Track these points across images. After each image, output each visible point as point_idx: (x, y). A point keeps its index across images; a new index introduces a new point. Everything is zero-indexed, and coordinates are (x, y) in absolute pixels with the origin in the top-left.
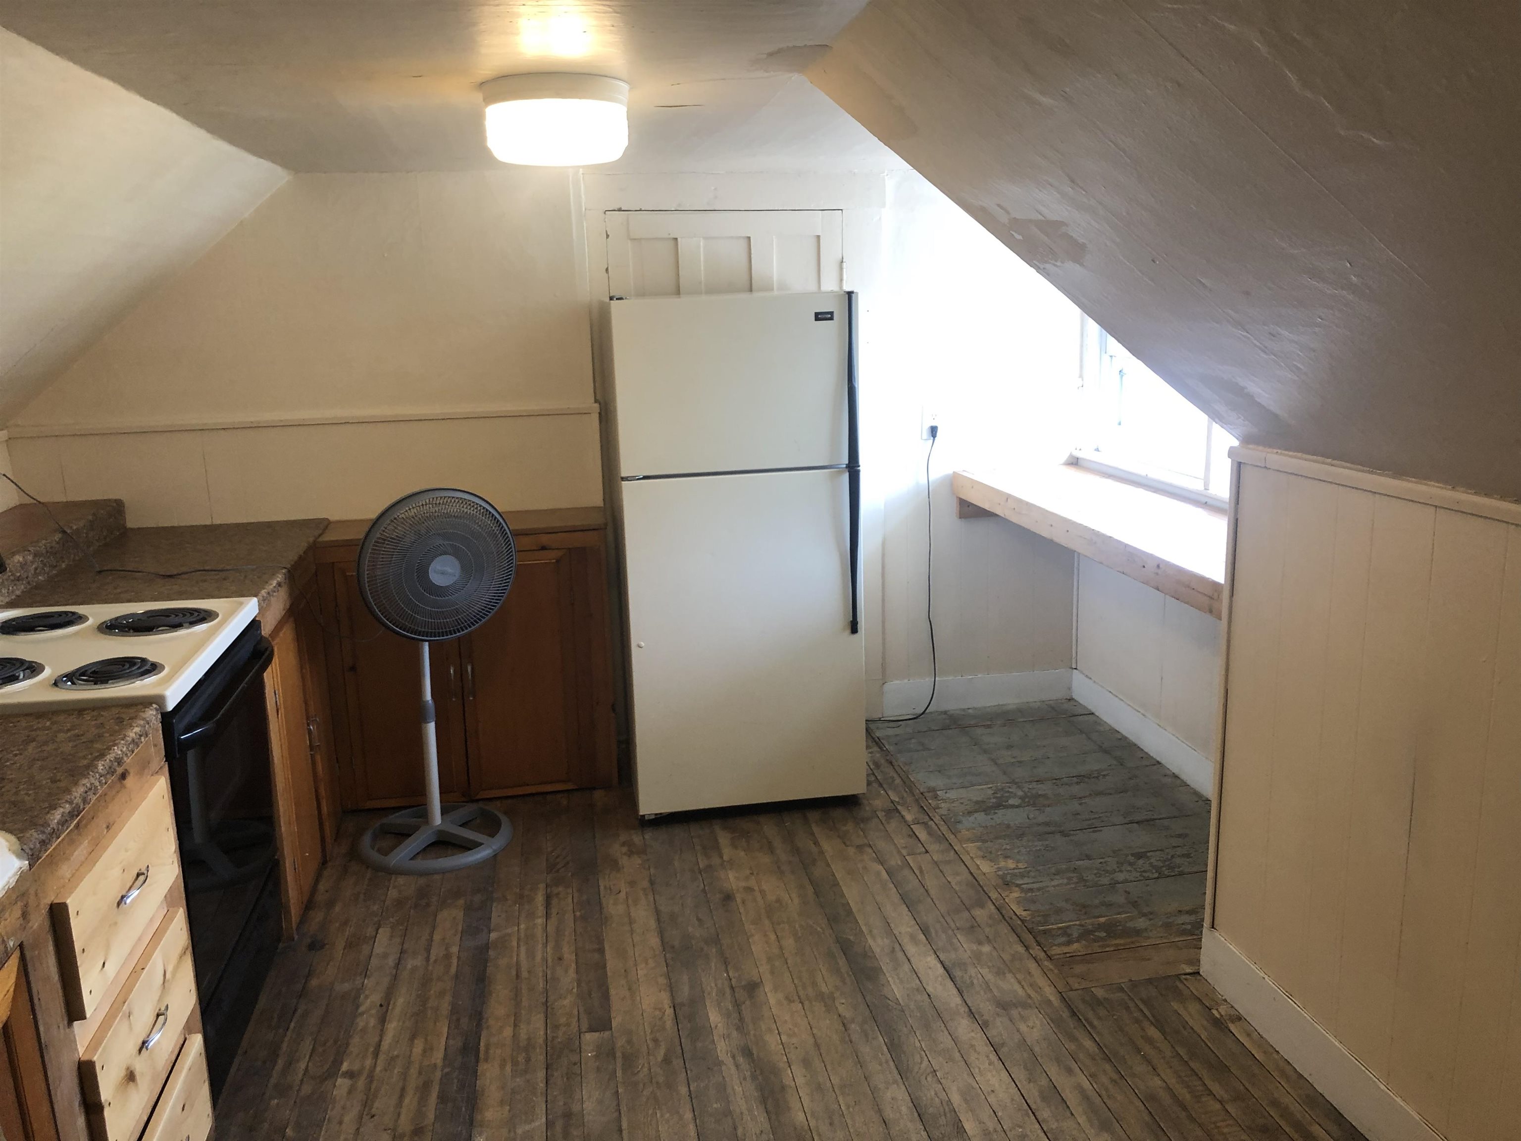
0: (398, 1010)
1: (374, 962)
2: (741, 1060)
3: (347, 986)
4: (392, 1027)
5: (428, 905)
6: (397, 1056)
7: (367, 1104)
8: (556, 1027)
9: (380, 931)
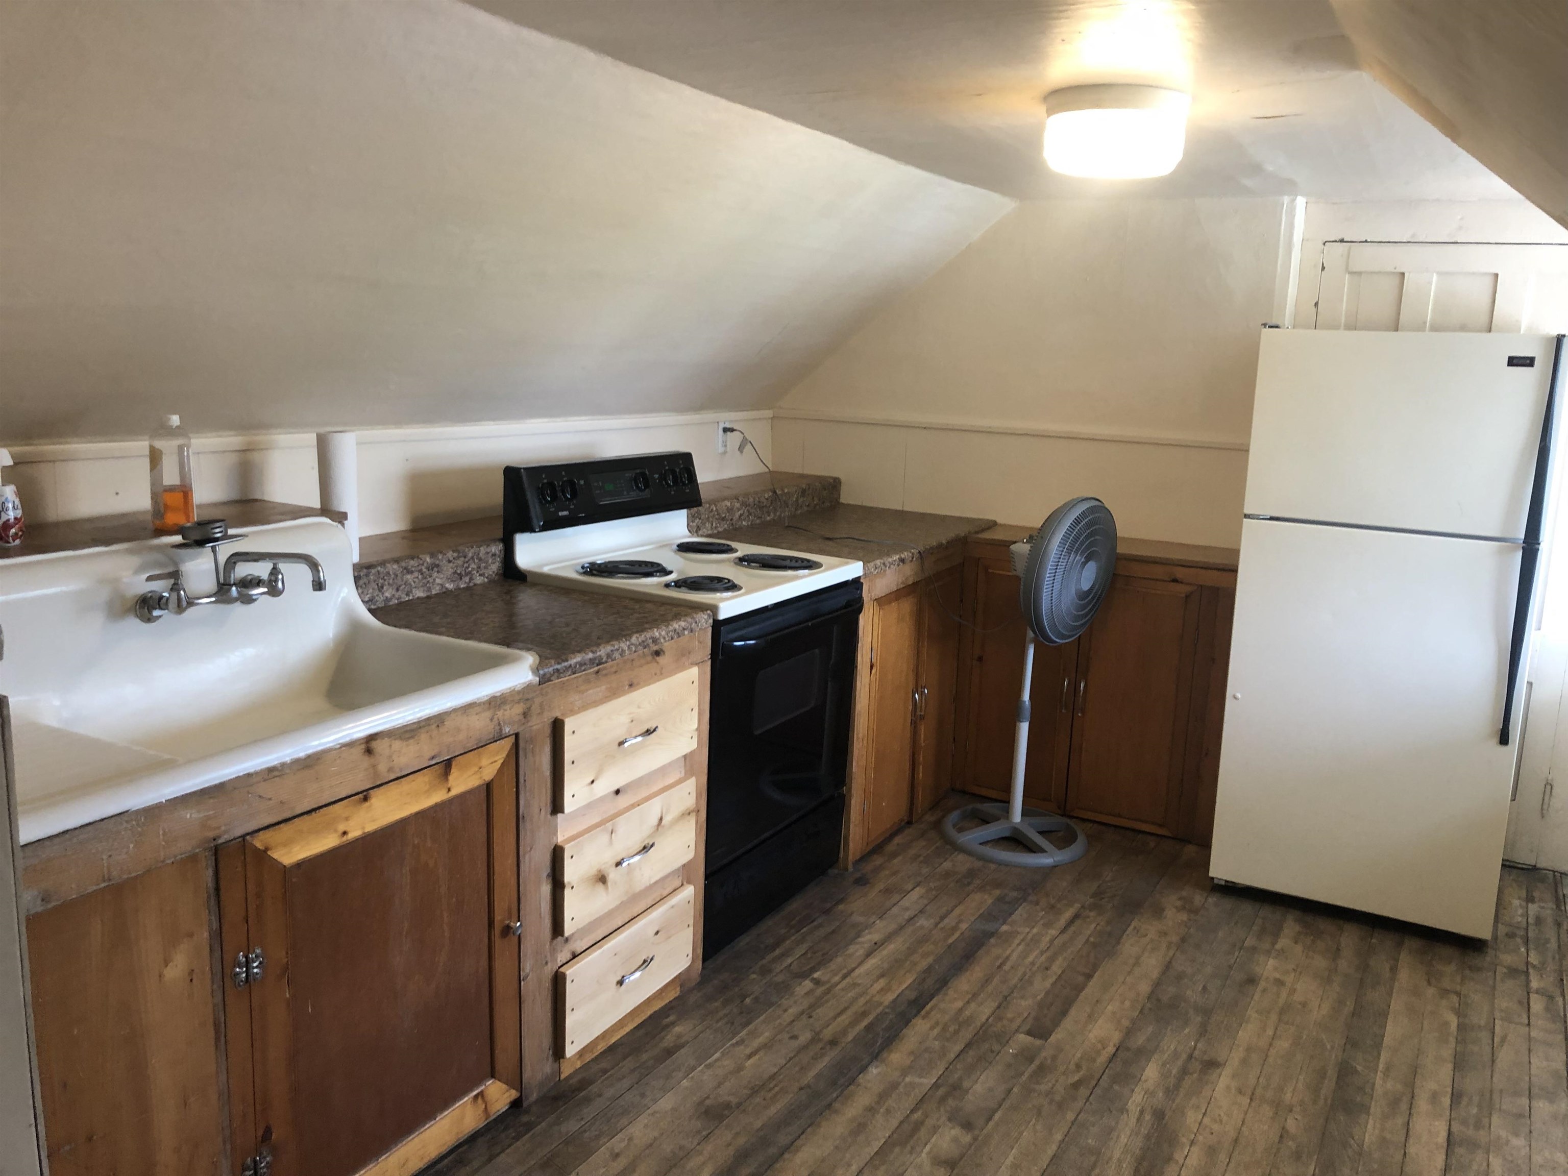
0: (885, 952)
1: (895, 910)
2: (1147, 1117)
3: (861, 919)
4: (872, 962)
5: (969, 884)
6: (859, 985)
7: (812, 1007)
8: (1000, 1019)
9: (918, 889)
